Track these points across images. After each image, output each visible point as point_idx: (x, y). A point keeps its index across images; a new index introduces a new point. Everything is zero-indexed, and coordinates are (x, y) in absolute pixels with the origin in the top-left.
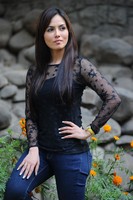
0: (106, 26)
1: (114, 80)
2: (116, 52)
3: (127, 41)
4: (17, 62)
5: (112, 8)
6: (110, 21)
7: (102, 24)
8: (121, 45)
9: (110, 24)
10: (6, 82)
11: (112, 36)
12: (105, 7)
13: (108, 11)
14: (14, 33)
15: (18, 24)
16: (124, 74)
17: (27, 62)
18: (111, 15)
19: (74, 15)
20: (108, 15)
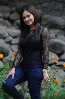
0: (53, 11)
1: (56, 36)
2: (58, 23)
3: (63, 18)
4: (13, 26)
5: (57, 3)
6: (55, 9)
7: (52, 10)
8: (60, 20)
9: (56, 10)
10: (8, 35)
11: (56, 16)
12: (53, 3)
13: (55, 4)
14: (12, 13)
15: (14, 9)
16: (61, 33)
17: (17, 26)
18: (56, 6)
19: (39, 6)
20: (54, 6)
